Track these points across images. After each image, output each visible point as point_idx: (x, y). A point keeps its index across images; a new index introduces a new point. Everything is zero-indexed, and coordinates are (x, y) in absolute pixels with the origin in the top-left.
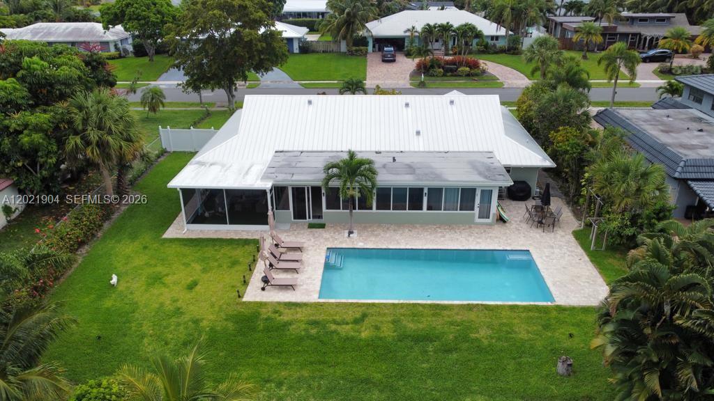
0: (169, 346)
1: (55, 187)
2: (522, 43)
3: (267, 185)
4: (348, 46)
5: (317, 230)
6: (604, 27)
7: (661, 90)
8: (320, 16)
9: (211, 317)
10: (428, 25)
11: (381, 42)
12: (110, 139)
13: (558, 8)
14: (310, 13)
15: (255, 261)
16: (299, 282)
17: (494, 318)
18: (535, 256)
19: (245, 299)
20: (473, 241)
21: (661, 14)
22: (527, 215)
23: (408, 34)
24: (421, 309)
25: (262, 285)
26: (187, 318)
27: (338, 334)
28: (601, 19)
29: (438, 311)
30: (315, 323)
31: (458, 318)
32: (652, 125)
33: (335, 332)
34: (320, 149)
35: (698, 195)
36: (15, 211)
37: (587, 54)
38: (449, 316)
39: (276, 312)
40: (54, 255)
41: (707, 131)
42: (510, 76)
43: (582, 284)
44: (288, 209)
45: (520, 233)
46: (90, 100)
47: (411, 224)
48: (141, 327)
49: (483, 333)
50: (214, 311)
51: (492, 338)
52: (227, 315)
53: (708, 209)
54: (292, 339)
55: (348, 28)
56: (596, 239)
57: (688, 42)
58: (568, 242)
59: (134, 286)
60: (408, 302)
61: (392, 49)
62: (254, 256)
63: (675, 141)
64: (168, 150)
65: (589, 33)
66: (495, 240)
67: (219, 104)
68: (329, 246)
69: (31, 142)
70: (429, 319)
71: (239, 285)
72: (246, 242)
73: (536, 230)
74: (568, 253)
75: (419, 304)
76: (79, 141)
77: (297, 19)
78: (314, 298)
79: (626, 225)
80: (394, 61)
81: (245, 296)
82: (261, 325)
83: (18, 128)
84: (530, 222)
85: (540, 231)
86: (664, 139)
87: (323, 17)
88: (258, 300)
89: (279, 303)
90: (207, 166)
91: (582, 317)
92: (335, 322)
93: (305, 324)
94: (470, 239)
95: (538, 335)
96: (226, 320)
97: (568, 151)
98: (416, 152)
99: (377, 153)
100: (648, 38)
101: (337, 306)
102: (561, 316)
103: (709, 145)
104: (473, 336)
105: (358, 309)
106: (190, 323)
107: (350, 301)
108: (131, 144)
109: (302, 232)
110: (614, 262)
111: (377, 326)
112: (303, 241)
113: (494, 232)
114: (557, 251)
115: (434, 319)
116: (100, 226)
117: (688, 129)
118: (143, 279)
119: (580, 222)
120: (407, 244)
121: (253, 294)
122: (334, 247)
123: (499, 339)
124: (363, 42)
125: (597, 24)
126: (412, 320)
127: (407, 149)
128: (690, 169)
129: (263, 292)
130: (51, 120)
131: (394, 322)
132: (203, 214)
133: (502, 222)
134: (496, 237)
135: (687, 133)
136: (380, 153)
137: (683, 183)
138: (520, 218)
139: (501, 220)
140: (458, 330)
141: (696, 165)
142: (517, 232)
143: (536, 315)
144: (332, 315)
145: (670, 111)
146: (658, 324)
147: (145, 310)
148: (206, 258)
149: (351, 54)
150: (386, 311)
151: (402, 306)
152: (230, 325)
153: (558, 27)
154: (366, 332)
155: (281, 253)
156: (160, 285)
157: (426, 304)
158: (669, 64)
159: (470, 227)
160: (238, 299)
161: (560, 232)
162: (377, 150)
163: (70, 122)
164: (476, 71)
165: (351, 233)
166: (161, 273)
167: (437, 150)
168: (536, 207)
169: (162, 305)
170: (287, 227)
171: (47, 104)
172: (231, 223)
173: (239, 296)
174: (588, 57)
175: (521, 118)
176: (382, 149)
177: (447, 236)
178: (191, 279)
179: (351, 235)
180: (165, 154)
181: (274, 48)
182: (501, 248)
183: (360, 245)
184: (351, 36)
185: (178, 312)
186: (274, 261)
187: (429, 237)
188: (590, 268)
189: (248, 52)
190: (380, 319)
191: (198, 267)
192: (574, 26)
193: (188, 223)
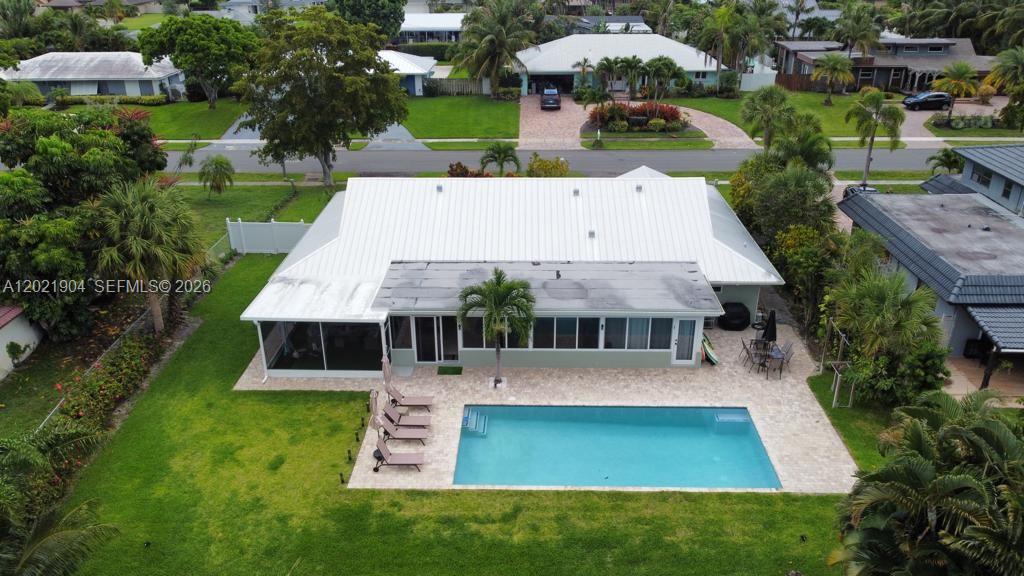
0: (245, 557)
1: (81, 314)
2: (740, 82)
3: (380, 316)
4: (492, 86)
5: (452, 377)
6: (855, 59)
7: (934, 162)
8: (453, 37)
9: (304, 512)
10: (607, 59)
11: (540, 81)
12: (159, 252)
13: (791, 26)
14: (438, 32)
15: (363, 426)
16: (426, 459)
17: (697, 512)
18: (754, 418)
19: (350, 486)
20: (669, 393)
21: (937, 40)
22: (744, 353)
23: (578, 69)
24: (596, 499)
25: (374, 463)
26: (269, 514)
27: (481, 537)
28: (851, 47)
29: (619, 502)
30: (448, 521)
31: (647, 513)
32: (919, 220)
33: (477, 534)
34: (454, 259)
35: (981, 328)
36: (25, 349)
37: (832, 97)
38: (634, 510)
39: (394, 504)
40: (85, 434)
41: (995, 230)
42: (723, 131)
43: (820, 460)
44: (410, 347)
45: (734, 381)
46: (130, 195)
47: (582, 369)
48: (207, 527)
49: (682, 535)
50: (308, 503)
51: (694, 542)
52: (326, 510)
53: (995, 349)
54: (418, 545)
55: (492, 61)
56: (840, 390)
57: (974, 84)
58: (801, 395)
59: (195, 464)
60: (577, 489)
61: (555, 91)
62: (363, 419)
63: (951, 246)
64: (239, 251)
65: (834, 69)
66: (700, 391)
67: (309, 175)
68: (467, 403)
69: (50, 261)
70: (607, 514)
71: (342, 463)
72: (352, 396)
73: (757, 376)
74: (801, 412)
75: (592, 492)
76: (115, 255)
77: (420, 44)
78: (447, 483)
79: (881, 375)
80: (558, 108)
81: (350, 481)
82: (373, 524)
83: (30, 241)
84: (749, 364)
85: (762, 377)
86: (937, 243)
87: (457, 38)
88: (369, 486)
89: (398, 492)
90: (296, 284)
91: (818, 510)
92: (476, 519)
93: (436, 522)
94: (666, 391)
95: (756, 537)
96: (324, 517)
97: (802, 263)
98: (588, 263)
99: (534, 264)
100: (918, 75)
101: (479, 495)
102: (790, 509)
103: (996, 253)
104: (668, 539)
105: (509, 499)
106: (275, 522)
107: (497, 487)
108: (189, 256)
109: (429, 380)
110: (864, 425)
111: (534, 525)
112: (431, 394)
113: (699, 379)
114: (785, 408)
115: (613, 514)
116: (146, 372)
117: (969, 226)
118: (208, 454)
119: (818, 364)
120: (576, 398)
121: (363, 477)
122: (474, 403)
123: (703, 544)
124: (514, 80)
125: (845, 54)
126: (584, 517)
127: (577, 259)
128: (971, 290)
129: (376, 475)
130: (77, 228)
131: (558, 519)
132: (290, 354)
133: (709, 364)
134: (701, 388)
135: (967, 234)
136: (538, 264)
137: (961, 309)
138: (735, 357)
139: (708, 360)
140: (647, 531)
141: (978, 284)
142: (729, 380)
143: (756, 507)
144: (473, 509)
145: (946, 198)
146: (920, 538)
147: (211, 502)
148: (295, 420)
149: (497, 98)
150: (548, 503)
151: (569, 494)
152: (331, 526)
153: (790, 56)
154: (520, 535)
155: (401, 415)
156: (231, 463)
157: (602, 493)
158: (946, 113)
159: (665, 372)
160: (341, 485)
161: (790, 379)
162: (534, 260)
163: (103, 228)
164: (674, 124)
165: (498, 381)
166: (232, 444)
167: (619, 260)
168: (757, 343)
169: (235, 493)
170: (409, 372)
171: (71, 204)
172: (329, 368)
173: (343, 482)
174: (833, 102)
175: (737, 206)
176: (542, 258)
177: (633, 386)
178: (275, 454)
179: (498, 385)
180: (235, 258)
181: (388, 102)
182: (708, 405)
183: (511, 400)
184: (497, 72)
185: (257, 505)
186: (391, 428)
187: (607, 387)
188: (831, 435)
189: (351, 107)
190: (539, 514)
191: (284, 435)
192: (813, 56)
193: (269, 368)
